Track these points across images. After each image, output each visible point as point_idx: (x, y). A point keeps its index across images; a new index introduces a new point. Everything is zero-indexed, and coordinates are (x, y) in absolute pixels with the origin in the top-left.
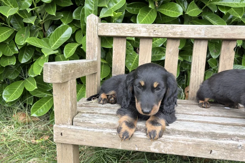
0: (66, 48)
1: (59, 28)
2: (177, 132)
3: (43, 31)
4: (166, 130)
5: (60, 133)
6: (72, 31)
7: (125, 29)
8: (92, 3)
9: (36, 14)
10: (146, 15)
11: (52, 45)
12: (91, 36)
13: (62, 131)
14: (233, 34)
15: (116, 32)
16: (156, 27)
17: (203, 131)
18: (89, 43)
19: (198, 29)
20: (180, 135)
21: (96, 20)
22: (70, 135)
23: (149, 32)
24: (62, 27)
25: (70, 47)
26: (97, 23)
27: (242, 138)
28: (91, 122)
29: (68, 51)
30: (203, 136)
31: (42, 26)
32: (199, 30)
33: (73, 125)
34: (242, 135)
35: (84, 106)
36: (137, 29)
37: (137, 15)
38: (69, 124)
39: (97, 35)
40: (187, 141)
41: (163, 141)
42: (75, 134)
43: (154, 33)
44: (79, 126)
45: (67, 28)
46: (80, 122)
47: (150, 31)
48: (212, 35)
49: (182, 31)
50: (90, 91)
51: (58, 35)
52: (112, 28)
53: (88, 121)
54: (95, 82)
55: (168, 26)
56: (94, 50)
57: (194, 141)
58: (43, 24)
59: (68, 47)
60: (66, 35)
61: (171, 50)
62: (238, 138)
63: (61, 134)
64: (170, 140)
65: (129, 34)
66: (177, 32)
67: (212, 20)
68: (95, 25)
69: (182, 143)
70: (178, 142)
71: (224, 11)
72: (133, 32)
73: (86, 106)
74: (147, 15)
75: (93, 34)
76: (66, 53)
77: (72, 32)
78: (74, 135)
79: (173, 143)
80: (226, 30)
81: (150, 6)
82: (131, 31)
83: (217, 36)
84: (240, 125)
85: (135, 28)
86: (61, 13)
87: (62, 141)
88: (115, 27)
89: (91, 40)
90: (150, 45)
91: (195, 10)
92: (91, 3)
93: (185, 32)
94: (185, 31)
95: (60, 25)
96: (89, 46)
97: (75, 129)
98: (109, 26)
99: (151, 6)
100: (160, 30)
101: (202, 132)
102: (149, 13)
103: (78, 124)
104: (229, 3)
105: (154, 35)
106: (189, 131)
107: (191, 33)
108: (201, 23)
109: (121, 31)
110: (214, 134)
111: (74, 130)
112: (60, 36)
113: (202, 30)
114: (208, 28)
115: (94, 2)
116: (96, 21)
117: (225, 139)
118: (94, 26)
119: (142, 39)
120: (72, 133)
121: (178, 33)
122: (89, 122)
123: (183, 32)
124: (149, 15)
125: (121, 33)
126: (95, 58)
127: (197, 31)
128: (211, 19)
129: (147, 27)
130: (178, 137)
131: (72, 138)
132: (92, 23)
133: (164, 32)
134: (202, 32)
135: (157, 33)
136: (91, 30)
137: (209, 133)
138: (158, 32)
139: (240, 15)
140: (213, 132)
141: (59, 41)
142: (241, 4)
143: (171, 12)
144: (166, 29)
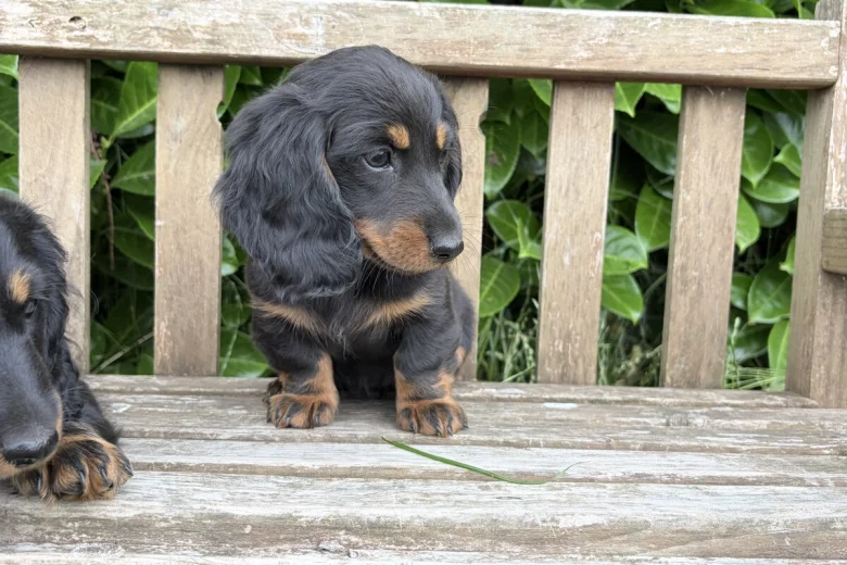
2: (31, 528)
14: (460, 45)
16: (82, 2)
17: (169, 514)
19: (292, 15)
20: (38, 541)
23: (46, 22)
27: (373, 534)
30: (171, 540)
32: (297, 20)
34: (373, 519)
43: (72, 30)
47: (52, 18)
49: (215, 25)
61: (181, 124)
62: (354, 539)
66: (194, 27)
80: (423, 21)
84: (413, 472)
93: (231, 30)
94: (232, 25)
100: (101, 13)
101: (165, 520)
105: (77, 39)
107: (263, 34)
110: (230, 527)
113: (314, 21)
114: (338, 13)
119: (27, 65)
121: (197, 35)
123: (224, 29)
127: (288, 26)
133: (123, 26)
134: (312, 32)
135: (89, 32)
137: (199, 518)
138: (95, 27)
140: (224, 516)
144: (136, 12)
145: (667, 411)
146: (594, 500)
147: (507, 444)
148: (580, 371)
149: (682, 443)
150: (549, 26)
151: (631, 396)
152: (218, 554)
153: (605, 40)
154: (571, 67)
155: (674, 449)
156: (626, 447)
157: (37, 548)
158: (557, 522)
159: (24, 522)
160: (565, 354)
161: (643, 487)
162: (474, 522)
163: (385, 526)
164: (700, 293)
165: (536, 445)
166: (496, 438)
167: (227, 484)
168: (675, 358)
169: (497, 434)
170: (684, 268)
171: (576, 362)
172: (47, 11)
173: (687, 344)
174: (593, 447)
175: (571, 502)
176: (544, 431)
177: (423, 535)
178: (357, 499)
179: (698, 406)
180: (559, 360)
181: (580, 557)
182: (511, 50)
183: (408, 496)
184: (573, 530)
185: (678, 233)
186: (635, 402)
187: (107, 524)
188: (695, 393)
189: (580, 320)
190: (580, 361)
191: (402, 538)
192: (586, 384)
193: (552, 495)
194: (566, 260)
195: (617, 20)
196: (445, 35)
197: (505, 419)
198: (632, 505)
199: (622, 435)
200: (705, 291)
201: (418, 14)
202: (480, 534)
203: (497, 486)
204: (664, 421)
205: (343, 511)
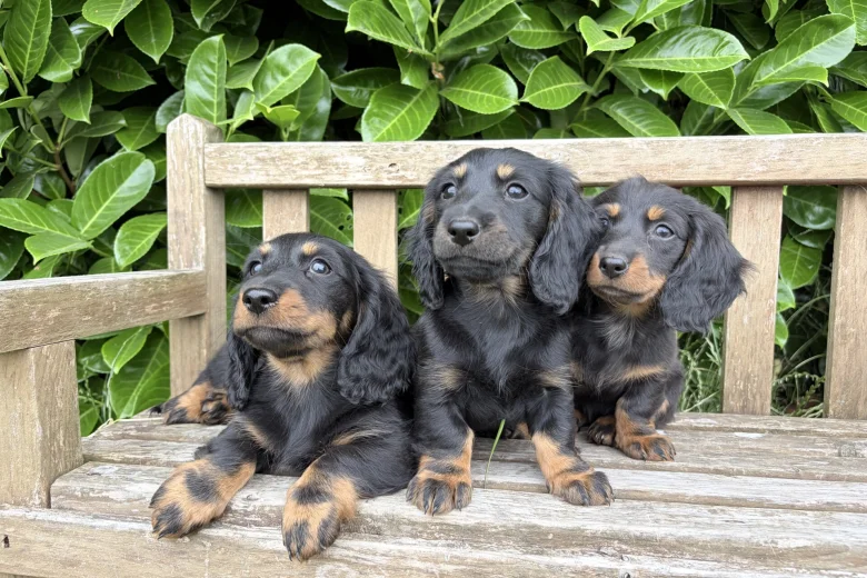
0: (123, 233)
1: (105, 165)
2: (409, 528)
3: (64, 175)
4: (369, 520)
5: (3, 538)
6: (153, 173)
7: (295, 163)
8: (211, 77)
9: (27, 119)
10: (399, 112)
11: (85, 223)
12: (184, 190)
13: (9, 531)
14: (663, 167)
15: (263, 173)
16: (396, 153)
17: (498, 524)
18: (176, 213)
20: (414, 536)
21: (196, 132)
22: (35, 542)
23: (374, 169)
24: (118, 159)
25: (142, 229)
26: (201, 145)
27: (638, 545)
28: (112, 495)
29: (130, 243)
30: (499, 540)
31: (57, 158)
33: (49, 506)
34: (638, 534)
35: (132, 437)
36: (335, 160)
37: (362, 110)
38: (37, 502)
39: (203, 186)
40: (436, 562)
41: (354, 560)
42: (51, 539)
43: (391, 172)
44: (71, 509)
45: (138, 163)
46: (71, 496)
47: (378, 165)
48: (589, 173)
50: (183, 380)
51: (104, 187)
52: (251, 160)
53: (101, 491)
54: (200, 348)
55: (438, 148)
56: (195, 235)
57: (462, 561)
58: (62, 154)
59: (133, 228)
60: (131, 189)
62: (624, 547)
63: (6, 540)
64: (379, 560)
65: (307, 177)
67: (632, 119)
68: (194, 150)
69: (419, 570)
70: (404, 564)
71: (661, 87)
72: (321, 172)
73: (137, 437)
74: (403, 112)
75: (188, 181)
76: (124, 251)
77: (156, 178)
78: (49, 545)
79: (388, 568)
81: (406, 81)
82: (315, 169)
83: (605, 174)
84: (654, 494)
85: (326, 158)
86: (120, 114)
87: (8, 568)
88: (260, 155)
89: (184, 203)
90: (389, 214)
91: (562, 88)
92: (205, 78)
95: (111, 154)
96: (176, 222)
97: (49, 521)
98: (241, 154)
99: (410, 80)
100: (409, 160)
101: (495, 527)
102: (409, 105)
103: (65, 503)
104: (678, 59)
105: (394, 178)
106: (448, 525)
108: (598, 131)
109: (282, 168)
110: (538, 534)
111: (47, 525)
112: (113, 191)
114: (572, 150)
115: (215, 75)
116: (197, 139)
117: (573, 553)
118: (191, 154)
119: (359, 194)
120: (41, 537)
122: (104, 494)
124: (410, 109)
125: (282, 175)
126: (198, 264)
128: (628, 115)
129: (368, 153)
130: (404, 548)
131: (42, 555)
132: (184, 143)
133: (424, 168)
135: (401, 173)
136: (183, 167)
137: (518, 527)
138: (406, 170)
139: (721, 98)
140: (534, 526)
141: (108, 208)
142: (715, 61)
143: (482, 98)
144: (432, 158)
145: (837, 441)
146: (802, 526)
147: (717, 472)
148: (758, 404)
149: (858, 474)
150: (731, 150)
151: (804, 427)
152: (532, 553)
153: (777, 157)
154: (750, 179)
155: (850, 479)
156: (812, 477)
157: (414, 542)
158: (776, 543)
159: (405, 523)
160: (745, 391)
161: (836, 515)
162: (712, 541)
163: (647, 540)
164: (857, 345)
165: (740, 473)
166: (707, 466)
167: (529, 501)
168: (836, 396)
169: (707, 462)
170: (843, 326)
171: (754, 397)
172: (375, 161)
173: (847, 384)
174: (786, 476)
175: (785, 528)
176: (744, 461)
177: (675, 547)
178: (623, 517)
179: (860, 436)
180: (741, 396)
181: (795, 570)
182: (703, 169)
183: (659, 517)
184: (789, 550)
185: (838, 300)
186: (807, 432)
187: (457, 528)
188: (855, 424)
189: (757, 365)
190: (758, 397)
191: (658, 549)
192: (763, 414)
193: (766, 521)
194: (746, 320)
195: (787, 141)
196: (651, 160)
197: (708, 447)
198: (831, 532)
199: (806, 465)
200: (862, 344)
201: (631, 146)
202: (717, 549)
203: (722, 510)
204: (836, 451)
205: (616, 527)
